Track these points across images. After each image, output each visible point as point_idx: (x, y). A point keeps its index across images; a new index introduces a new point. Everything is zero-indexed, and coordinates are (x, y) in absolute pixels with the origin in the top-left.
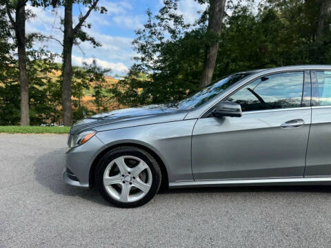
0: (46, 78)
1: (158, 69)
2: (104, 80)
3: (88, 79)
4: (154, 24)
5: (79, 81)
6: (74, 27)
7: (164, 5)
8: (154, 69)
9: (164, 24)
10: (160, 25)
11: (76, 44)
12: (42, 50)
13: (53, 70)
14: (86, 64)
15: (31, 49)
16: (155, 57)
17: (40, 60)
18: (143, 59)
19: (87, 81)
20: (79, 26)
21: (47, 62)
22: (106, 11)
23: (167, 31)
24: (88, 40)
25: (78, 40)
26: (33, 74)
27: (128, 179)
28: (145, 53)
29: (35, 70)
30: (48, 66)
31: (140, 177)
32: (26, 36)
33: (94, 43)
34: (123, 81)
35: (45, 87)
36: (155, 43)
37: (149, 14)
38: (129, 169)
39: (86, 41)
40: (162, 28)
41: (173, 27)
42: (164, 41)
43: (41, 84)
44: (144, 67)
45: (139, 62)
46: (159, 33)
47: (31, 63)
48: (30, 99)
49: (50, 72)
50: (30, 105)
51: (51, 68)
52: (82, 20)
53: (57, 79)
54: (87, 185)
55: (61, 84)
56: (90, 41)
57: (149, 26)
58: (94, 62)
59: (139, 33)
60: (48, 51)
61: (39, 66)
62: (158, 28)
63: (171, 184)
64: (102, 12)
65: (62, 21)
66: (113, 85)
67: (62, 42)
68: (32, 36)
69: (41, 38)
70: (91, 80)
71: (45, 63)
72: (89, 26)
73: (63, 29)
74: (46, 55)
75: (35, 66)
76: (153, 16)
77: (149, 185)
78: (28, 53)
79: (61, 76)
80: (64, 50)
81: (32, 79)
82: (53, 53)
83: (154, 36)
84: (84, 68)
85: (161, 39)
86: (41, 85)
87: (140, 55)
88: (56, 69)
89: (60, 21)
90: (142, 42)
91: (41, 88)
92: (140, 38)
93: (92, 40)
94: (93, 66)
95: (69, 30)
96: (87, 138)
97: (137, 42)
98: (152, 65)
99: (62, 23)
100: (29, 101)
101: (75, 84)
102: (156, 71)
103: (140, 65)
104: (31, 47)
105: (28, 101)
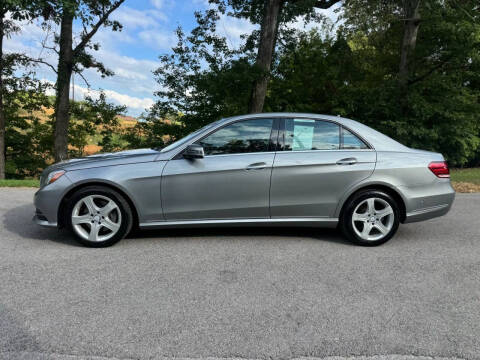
0: (31, 118)
1: (191, 109)
2: (115, 123)
3: (92, 121)
4: (187, 48)
5: (80, 122)
6: (74, 47)
7: (198, 25)
8: (187, 110)
9: (200, 48)
10: (194, 50)
11: (78, 71)
12: (27, 78)
13: (43, 107)
14: (90, 100)
15: (11, 77)
16: (188, 92)
17: (23, 92)
18: (171, 95)
19: (92, 124)
20: (81, 46)
21: (34, 95)
22: (121, 27)
23: (204, 59)
24: (94, 66)
25: (80, 66)
26: (12, 112)
27: (97, 218)
28: (173, 86)
29: (16, 106)
30: (35, 101)
31: (110, 218)
32: (3, 57)
33: (103, 70)
34: (143, 124)
35: (30, 130)
36: (188, 74)
37: (180, 35)
38: (97, 209)
39: (91, 68)
40: (198, 54)
41: (212, 53)
42: (201, 71)
43: (24, 126)
44: (172, 106)
45: (166, 99)
46: (194, 61)
47: (10, 97)
48: (6, 147)
49: (38, 109)
50: (6, 156)
51: (40, 104)
52: (86, 38)
53: (48, 119)
54: (56, 224)
55: (54, 127)
56: (97, 69)
57: (179, 51)
58: (102, 97)
59: (165, 60)
60: (35, 80)
61: (22, 100)
62: (192, 54)
63: (141, 225)
64: (115, 29)
65: (56, 38)
66: (128, 129)
67: (56, 68)
68: (13, 58)
69: (26, 61)
70: (98, 122)
71: (31, 97)
72: (96, 48)
73: (58, 49)
74: (32, 85)
75: (16, 101)
76: (184, 38)
77: (118, 225)
78: (6, 82)
79: (53, 116)
80: (59, 80)
81: (11, 119)
82: (43, 83)
83: (186, 65)
84: (87, 105)
85: (196, 68)
86: (23, 128)
87: (167, 90)
88: (47, 105)
89: (53, 39)
90: (170, 71)
91: (24, 132)
92: (167, 67)
93: (100, 66)
94: (99, 103)
95: (67, 51)
96: (56, 177)
97: (162, 72)
98: (183, 104)
99: (56, 42)
100: (6, 150)
101: (74, 127)
102: (189, 112)
103: (166, 103)
104: (11, 73)
105: (3, 149)
